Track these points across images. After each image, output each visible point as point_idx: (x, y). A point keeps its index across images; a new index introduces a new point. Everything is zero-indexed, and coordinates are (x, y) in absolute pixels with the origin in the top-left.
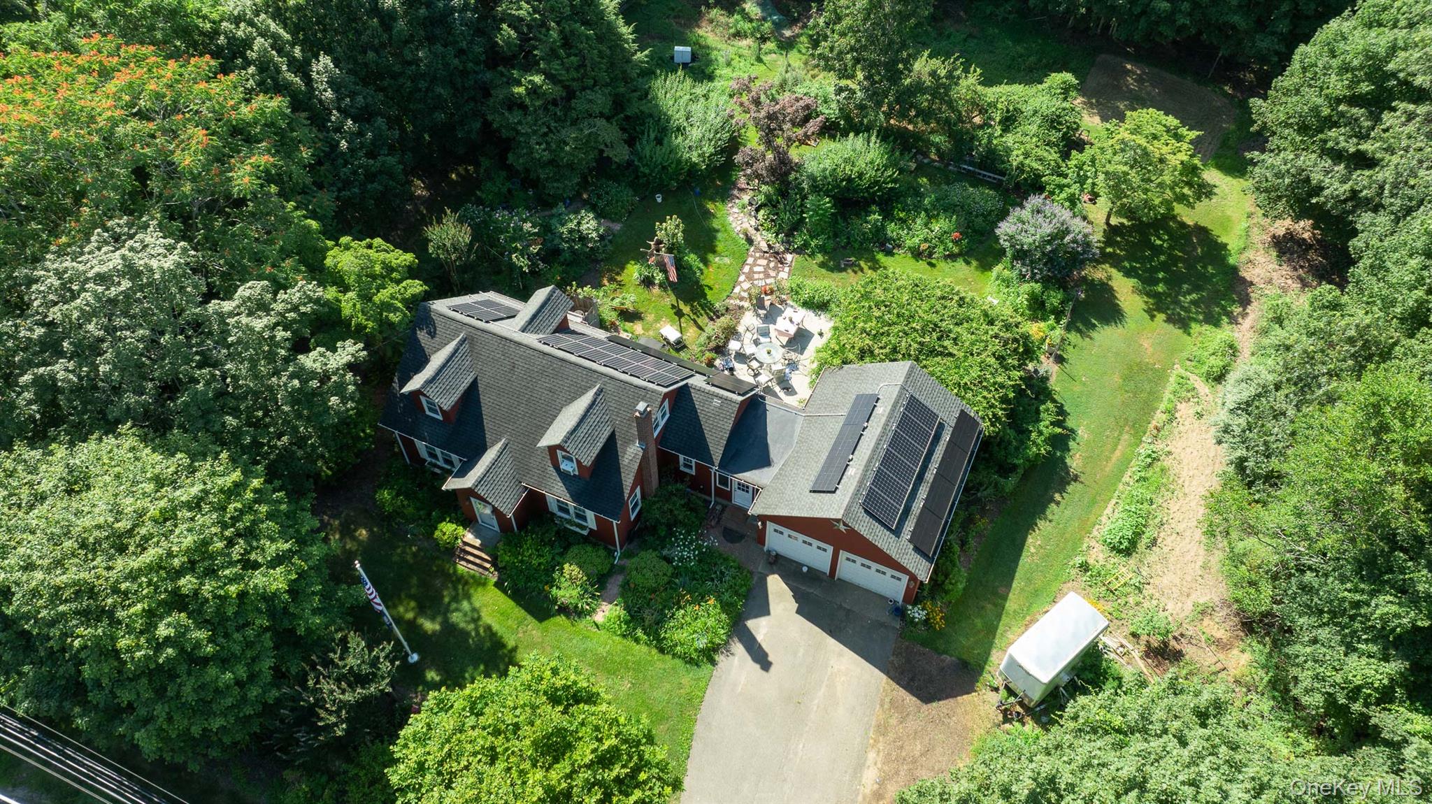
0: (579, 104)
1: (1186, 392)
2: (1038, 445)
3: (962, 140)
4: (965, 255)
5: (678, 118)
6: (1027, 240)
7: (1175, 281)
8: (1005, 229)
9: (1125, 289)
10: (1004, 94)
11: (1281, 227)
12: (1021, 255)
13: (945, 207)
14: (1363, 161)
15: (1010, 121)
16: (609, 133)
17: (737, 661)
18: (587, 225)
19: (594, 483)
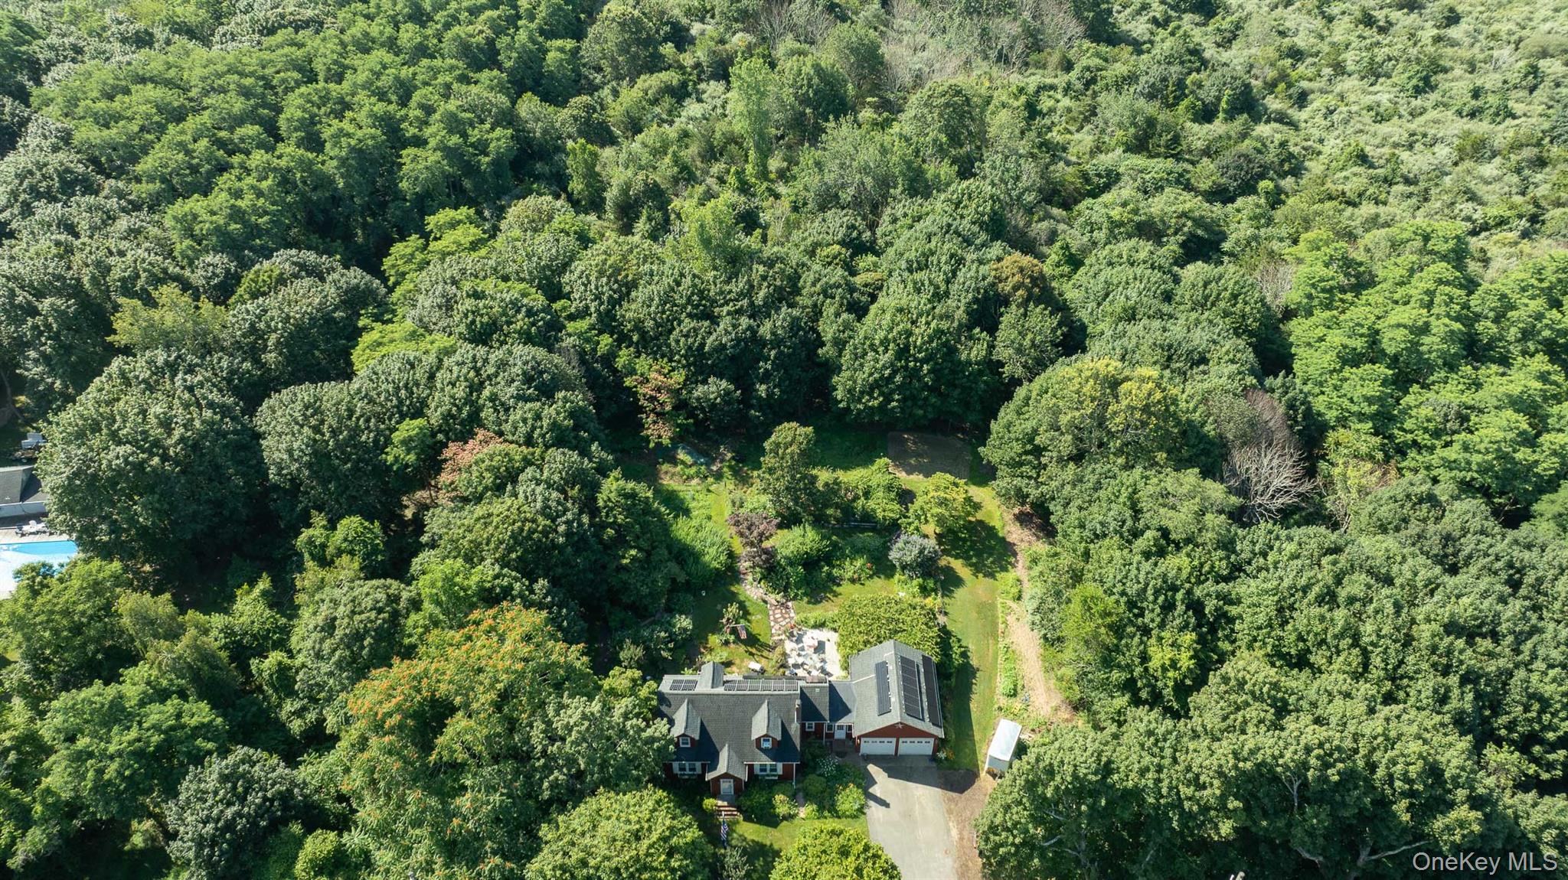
0: (655, 558)
1: (1009, 611)
2: (957, 660)
3: (848, 510)
4: (876, 573)
5: (698, 546)
6: (908, 559)
7: (979, 554)
8: (894, 555)
9: (958, 565)
10: (859, 477)
11: (1016, 509)
12: (904, 568)
13: (858, 551)
14: (1041, 481)
15: (867, 494)
16: (673, 568)
17: (874, 810)
18: (684, 622)
19: (781, 748)
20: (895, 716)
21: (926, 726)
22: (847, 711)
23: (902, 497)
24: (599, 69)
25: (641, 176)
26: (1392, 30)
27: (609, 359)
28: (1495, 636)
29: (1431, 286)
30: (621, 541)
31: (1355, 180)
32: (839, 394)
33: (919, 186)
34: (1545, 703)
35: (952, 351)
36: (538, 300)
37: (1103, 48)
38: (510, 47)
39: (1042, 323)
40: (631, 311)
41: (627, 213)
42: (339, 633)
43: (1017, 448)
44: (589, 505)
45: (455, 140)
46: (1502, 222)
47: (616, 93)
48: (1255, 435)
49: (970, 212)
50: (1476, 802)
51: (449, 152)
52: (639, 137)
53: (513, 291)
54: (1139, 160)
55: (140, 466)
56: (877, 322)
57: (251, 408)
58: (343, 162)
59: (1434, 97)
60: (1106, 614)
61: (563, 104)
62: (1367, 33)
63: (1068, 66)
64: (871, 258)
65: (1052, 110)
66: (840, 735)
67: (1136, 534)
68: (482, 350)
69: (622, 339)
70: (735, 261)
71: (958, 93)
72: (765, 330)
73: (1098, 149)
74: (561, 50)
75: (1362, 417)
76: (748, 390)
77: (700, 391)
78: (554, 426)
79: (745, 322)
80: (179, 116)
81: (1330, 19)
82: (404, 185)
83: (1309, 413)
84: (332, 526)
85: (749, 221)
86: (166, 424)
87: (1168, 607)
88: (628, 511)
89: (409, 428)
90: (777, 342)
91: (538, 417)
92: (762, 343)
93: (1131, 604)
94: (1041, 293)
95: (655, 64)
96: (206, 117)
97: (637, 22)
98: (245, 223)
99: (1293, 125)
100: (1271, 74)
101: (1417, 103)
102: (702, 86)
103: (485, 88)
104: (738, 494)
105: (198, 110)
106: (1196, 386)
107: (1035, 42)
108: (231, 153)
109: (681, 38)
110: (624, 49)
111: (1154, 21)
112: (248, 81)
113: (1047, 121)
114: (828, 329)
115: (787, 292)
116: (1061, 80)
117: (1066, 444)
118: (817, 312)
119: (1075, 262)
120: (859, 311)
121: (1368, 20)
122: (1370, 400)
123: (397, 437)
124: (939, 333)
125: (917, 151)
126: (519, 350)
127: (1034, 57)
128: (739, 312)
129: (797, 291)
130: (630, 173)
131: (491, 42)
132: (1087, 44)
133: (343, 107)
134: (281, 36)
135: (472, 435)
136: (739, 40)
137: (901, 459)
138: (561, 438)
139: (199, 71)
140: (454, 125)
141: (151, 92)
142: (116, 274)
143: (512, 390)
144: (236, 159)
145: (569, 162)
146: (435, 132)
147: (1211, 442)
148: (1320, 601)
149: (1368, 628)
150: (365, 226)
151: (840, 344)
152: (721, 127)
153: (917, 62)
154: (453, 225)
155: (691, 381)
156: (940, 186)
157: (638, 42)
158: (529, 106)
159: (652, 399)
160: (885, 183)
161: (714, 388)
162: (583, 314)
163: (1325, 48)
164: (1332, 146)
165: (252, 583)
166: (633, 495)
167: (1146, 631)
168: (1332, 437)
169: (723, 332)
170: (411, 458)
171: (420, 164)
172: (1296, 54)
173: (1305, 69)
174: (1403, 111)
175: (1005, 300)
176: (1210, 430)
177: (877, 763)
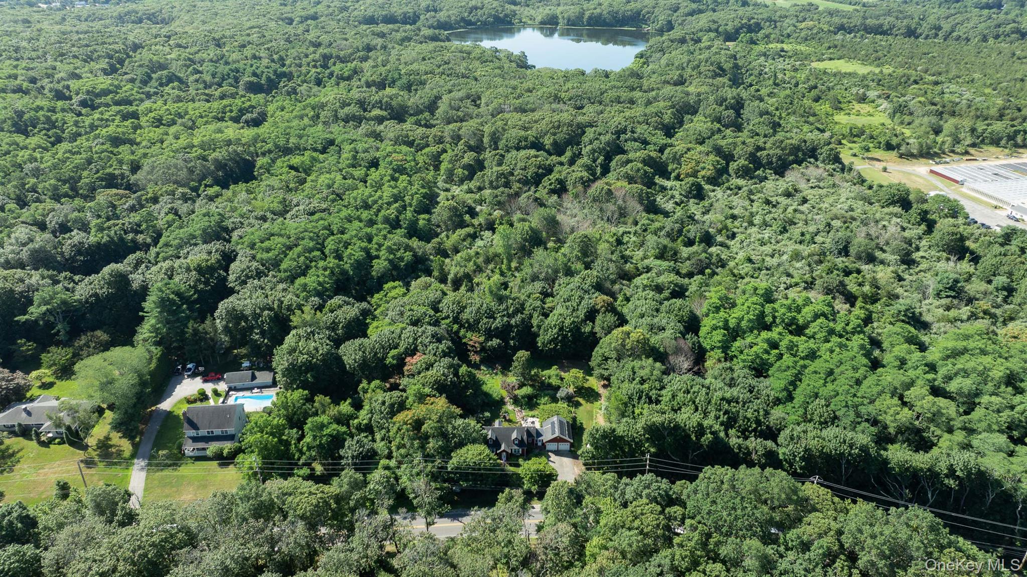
0: (477, 394)
1: (597, 413)
2: (579, 425)
3: (543, 383)
4: (552, 402)
5: (491, 393)
6: (563, 395)
7: (588, 397)
8: (558, 395)
10: (546, 372)
11: (602, 383)
12: (562, 399)
13: (545, 395)
14: (607, 369)
15: (549, 377)
16: (483, 398)
17: (550, 464)
18: (487, 414)
19: (521, 443)
20: (557, 434)
21: (567, 438)
22: (541, 435)
23: (562, 379)
24: (438, 226)
25: (462, 270)
26: (778, 206)
27: (457, 332)
28: (737, 403)
29: (750, 305)
30: (466, 388)
31: (746, 268)
32: (539, 345)
33: (569, 273)
34: (749, 420)
35: (579, 329)
36: (432, 313)
37: (652, 216)
38: (405, 219)
39: (611, 318)
40: (465, 316)
41: (457, 284)
42: (387, 404)
43: (600, 358)
44: (456, 374)
45: (392, 256)
46: (797, 284)
47: (448, 237)
48: (678, 351)
49: (588, 282)
50: (712, 433)
51: (390, 261)
52: (459, 254)
53: (423, 309)
54: (658, 262)
55: (310, 362)
56: (552, 319)
57: (338, 348)
59: (787, 235)
60: (621, 400)
61: (429, 242)
62: (767, 207)
63: (636, 223)
64: (551, 299)
65: (628, 242)
66: (540, 444)
67: (634, 379)
68: (415, 328)
69: (462, 326)
70: (501, 299)
71: (586, 237)
72: (513, 322)
73: (645, 257)
74: (424, 219)
75: (718, 348)
76: (507, 343)
77: (490, 343)
78: (443, 351)
79: (505, 319)
80: (290, 248)
81: (752, 201)
82: (374, 273)
83: (700, 346)
84: (369, 383)
85: (505, 286)
86: (316, 349)
87: (640, 398)
88: (469, 376)
89: (394, 352)
90: (517, 326)
91: (437, 348)
92: (512, 326)
93: (630, 398)
94: (611, 309)
95: (462, 225)
96: (299, 248)
97: (455, 208)
98: (323, 287)
99: (728, 247)
100: (720, 226)
101: (780, 237)
102: (482, 233)
103: (398, 236)
104: (504, 378)
105: (296, 246)
106: (662, 335)
107: (623, 214)
108: (311, 262)
109: (473, 213)
110: (450, 218)
111: (676, 203)
112: (312, 234)
113: (625, 247)
114: (535, 322)
115: (521, 309)
116: (632, 230)
117: (614, 355)
118: (531, 317)
119: (628, 300)
120: (546, 315)
121: (768, 202)
122: (720, 342)
123: (390, 355)
124: (574, 322)
125: (569, 260)
126: (429, 327)
127: (622, 219)
128: (504, 316)
129: (524, 309)
130: (458, 268)
131: (397, 217)
132: (644, 214)
133: (347, 245)
134: (316, 216)
135: (415, 354)
136: (497, 213)
137: (562, 368)
138: (445, 354)
139: (293, 231)
140: (390, 250)
141: (280, 239)
142: (286, 303)
143: (428, 340)
144: (313, 264)
145: (433, 264)
146: (383, 253)
147: (662, 354)
148: (684, 392)
149: (697, 401)
150: (355, 289)
151: (539, 327)
152: (491, 251)
153: (572, 222)
154: (395, 288)
155: (487, 340)
156: (578, 273)
157: (456, 215)
158: (415, 243)
159: (473, 346)
160: (556, 271)
161: (495, 342)
162: (447, 317)
163: (747, 214)
164: (741, 255)
165: (345, 401)
166: (470, 372)
167: (634, 406)
168: (708, 354)
169: (498, 323)
170: (395, 362)
171: (380, 265)
172: (734, 217)
173: (736, 223)
174: (773, 241)
175: (598, 311)
176: (662, 349)
177: (551, 451)
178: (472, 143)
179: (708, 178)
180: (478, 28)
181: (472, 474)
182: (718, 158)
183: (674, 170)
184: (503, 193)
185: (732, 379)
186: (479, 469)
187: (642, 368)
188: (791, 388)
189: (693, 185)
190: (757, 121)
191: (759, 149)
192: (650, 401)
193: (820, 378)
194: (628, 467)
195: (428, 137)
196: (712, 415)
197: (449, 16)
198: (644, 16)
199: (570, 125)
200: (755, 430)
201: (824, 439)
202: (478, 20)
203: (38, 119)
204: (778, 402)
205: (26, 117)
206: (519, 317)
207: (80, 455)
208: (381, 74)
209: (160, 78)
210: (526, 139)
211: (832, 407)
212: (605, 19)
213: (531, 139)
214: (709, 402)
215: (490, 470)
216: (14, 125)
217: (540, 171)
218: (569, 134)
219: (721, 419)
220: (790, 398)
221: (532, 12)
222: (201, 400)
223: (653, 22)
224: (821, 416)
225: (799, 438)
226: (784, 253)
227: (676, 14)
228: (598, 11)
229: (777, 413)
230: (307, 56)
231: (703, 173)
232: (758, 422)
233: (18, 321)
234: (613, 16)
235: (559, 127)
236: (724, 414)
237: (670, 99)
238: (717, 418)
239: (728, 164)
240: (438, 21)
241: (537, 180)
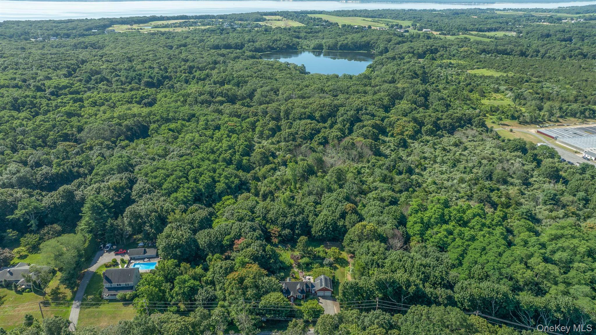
0: (277, 262)
1: (347, 273)
2: (336, 280)
3: (315, 255)
4: (321, 267)
5: (284, 261)
6: (327, 263)
7: (342, 264)
8: (324, 263)
9: (337, 266)
10: (317, 249)
11: (350, 255)
12: (326, 265)
13: (317, 263)
14: (353, 247)
15: (319, 252)
16: (280, 264)
17: (320, 304)
18: (282, 274)
19: (302, 291)
20: (324, 286)
21: (329, 288)
22: (314, 287)
23: (326, 253)
24: (254, 163)
25: (268, 189)
26: (451, 152)
27: (264, 226)
28: (430, 267)
29: (435, 209)
30: (270, 258)
31: (433, 188)
32: (313, 233)
33: (330, 190)
34: (436, 277)
35: (336, 223)
36: (250, 214)
37: (378, 158)
38: (235, 159)
39: (354, 217)
40: (269, 216)
41: (265, 197)
42: (223, 268)
43: (349, 241)
44: (264, 250)
45: (227, 181)
46: (462, 197)
47: (260, 170)
48: (394, 236)
49: (341, 196)
50: (415, 285)
52: (266, 180)
53: (245, 212)
54: (382, 184)
55: (179, 243)
56: (321, 218)
57: (195, 234)
58: (204, 186)
59: (456, 168)
60: (361, 266)
61: (249, 173)
62: (444, 152)
63: (368, 162)
64: (320, 206)
65: (364, 172)
66: (313, 292)
67: (369, 253)
68: (241, 223)
69: (267, 222)
70: (290, 206)
71: (340, 169)
72: (297, 219)
73: (374, 181)
74: (246, 159)
75: (418, 234)
76: (294, 232)
77: (284, 232)
78: (256, 236)
79: (293, 217)
80: (168, 176)
81: (436, 149)
82: (217, 191)
83: (407, 234)
84: (213, 256)
85: (293, 198)
86: (182, 235)
87: (372, 264)
88: (272, 251)
89: (227, 237)
90: (300, 222)
91: (253, 235)
92: (297, 222)
93: (366, 264)
94: (355, 212)
95: (268, 162)
96: (174, 176)
97: (264, 153)
98: (187, 199)
99: (422, 176)
100: (417, 163)
101: (452, 170)
102: (280, 167)
103: (231, 169)
104: (292, 253)
105: (172, 175)
106: (384, 227)
107: (361, 156)
108: (180, 184)
109: (274, 156)
110: (261, 159)
111: (392, 150)
112: (181, 168)
113: (363, 175)
114: (310, 219)
115: (302, 212)
116: (367, 165)
117: (357, 239)
118: (308, 216)
119: (364, 206)
120: (317, 215)
121: (444, 149)
122: (418, 231)
123: (225, 239)
124: (333, 219)
125: (330, 183)
126: (248, 222)
127: (361, 160)
128: (292, 215)
129: (304, 212)
130: (266, 188)
131: (231, 158)
132: (373, 156)
133: (201, 174)
134: (184, 158)
135: (240, 238)
136: (288, 156)
137: (326, 246)
138: (258, 239)
139: (170, 166)
140: (226, 178)
141: (163, 171)
142: (165, 208)
143: (248, 230)
144: (182, 185)
145: (251, 185)
146: (222, 179)
147: (385, 238)
148: (398, 261)
149: (406, 266)
150: (206, 200)
151: (313, 222)
152: (285, 177)
153: (332, 161)
154: (229, 199)
155: (282, 230)
156: (335, 190)
157: (264, 157)
158: (241, 173)
159: (274, 234)
160: (323, 190)
161: (287, 231)
162: (259, 216)
163: (433, 156)
164: (430, 180)
165: (199, 266)
166: (272, 249)
167: (369, 269)
168: (412, 238)
169: (289, 220)
170: (228, 243)
171: (220, 186)
172: (425, 158)
173: (427, 162)
174: (448, 172)
175: (347, 213)
176: (384, 235)
177: (320, 296)
178: (274, 116)
179: (410, 136)
180: (278, 51)
181: (273, 310)
182: (415, 124)
183: (390, 131)
184: (292, 144)
185: (426, 253)
186: (278, 307)
187: (373, 246)
188: (461, 258)
189: (401, 139)
190: (437, 103)
191: (439, 119)
192: (378, 266)
193: (478, 252)
194: (366, 306)
195: (248, 113)
196: (415, 274)
197: (261, 45)
198: (372, 45)
199: (330, 106)
200: (440, 283)
201: (481, 289)
202: (278, 47)
203: (26, 102)
204: (453, 266)
205: (19, 101)
206: (300, 217)
207: (41, 298)
208: (222, 77)
209: (96, 79)
210: (305, 114)
211: (485, 269)
212: (349, 46)
213: (308, 113)
214: (413, 267)
215: (284, 308)
216: (12, 106)
217: (313, 132)
218: (329, 111)
219: (420, 277)
220: (461, 264)
221: (308, 42)
222: (114, 266)
223: (377, 48)
224: (479, 275)
225: (466, 288)
226: (455, 179)
227: (390, 44)
228: (346, 42)
229: (453, 273)
230: (180, 67)
231: (407, 133)
232: (442, 279)
233: (8, 219)
234: (354, 45)
235: (324, 107)
236: (422, 274)
237: (387, 91)
238: (418, 276)
239: (421, 128)
240: (255, 47)
241: (311, 137)
